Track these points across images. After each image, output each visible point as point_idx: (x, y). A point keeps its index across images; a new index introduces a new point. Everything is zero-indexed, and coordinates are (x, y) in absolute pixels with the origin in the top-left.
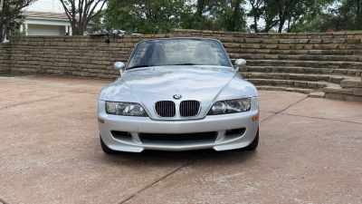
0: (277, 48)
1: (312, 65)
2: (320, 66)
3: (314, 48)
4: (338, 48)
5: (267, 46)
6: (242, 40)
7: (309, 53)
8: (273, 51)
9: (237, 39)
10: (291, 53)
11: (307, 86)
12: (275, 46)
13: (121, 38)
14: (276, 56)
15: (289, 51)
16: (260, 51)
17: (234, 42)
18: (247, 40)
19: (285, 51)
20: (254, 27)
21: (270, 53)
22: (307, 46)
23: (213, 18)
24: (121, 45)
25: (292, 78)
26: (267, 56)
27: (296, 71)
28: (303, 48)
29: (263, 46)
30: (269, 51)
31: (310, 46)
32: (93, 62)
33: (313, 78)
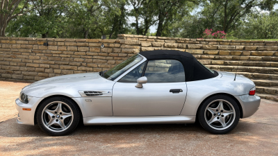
0: (218, 54)
1: (257, 71)
2: (265, 72)
3: (251, 55)
4: (274, 55)
5: (209, 52)
6: (185, 45)
7: (249, 59)
8: (217, 57)
9: (180, 45)
10: (233, 59)
12: (216, 52)
14: (221, 62)
15: (231, 57)
16: (205, 56)
18: (189, 46)
19: (227, 57)
21: (214, 59)
22: (245, 53)
26: (213, 61)
28: (242, 54)
29: (205, 51)
30: (213, 57)
31: (248, 53)
33: (266, 83)
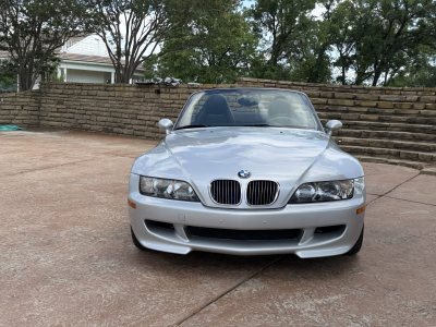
0: (377, 106)
1: (423, 130)
2: (434, 132)
3: (425, 108)
5: (363, 104)
6: (329, 94)
7: (419, 115)
8: (371, 110)
9: (323, 93)
10: (395, 114)
11: (417, 158)
12: (374, 104)
13: (174, 88)
14: (376, 117)
15: (392, 111)
16: (354, 109)
17: (320, 97)
18: (337, 95)
19: (387, 111)
20: (341, 79)
21: (367, 113)
22: (416, 105)
23: (291, 67)
24: (174, 96)
25: (396, 146)
26: (362, 116)
27: (403, 138)
28: (412, 107)
29: (358, 102)
30: (365, 110)
31: (421, 106)
32: (139, 117)
33: (426, 147)
